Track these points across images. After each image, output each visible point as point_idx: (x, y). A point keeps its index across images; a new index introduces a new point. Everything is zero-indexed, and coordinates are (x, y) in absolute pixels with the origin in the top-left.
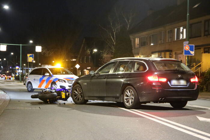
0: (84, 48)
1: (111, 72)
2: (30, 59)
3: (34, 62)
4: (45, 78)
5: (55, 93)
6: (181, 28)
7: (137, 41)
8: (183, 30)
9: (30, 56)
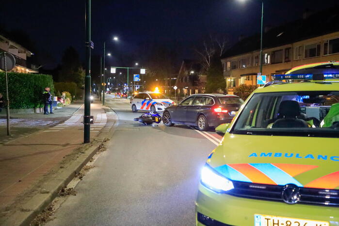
0: (183, 69)
1: (190, 103)
2: (136, 79)
3: (140, 80)
4: (146, 102)
5: (151, 118)
6: (266, 55)
7: (229, 64)
8: (267, 56)
9: (136, 76)
